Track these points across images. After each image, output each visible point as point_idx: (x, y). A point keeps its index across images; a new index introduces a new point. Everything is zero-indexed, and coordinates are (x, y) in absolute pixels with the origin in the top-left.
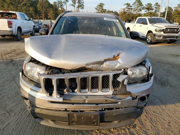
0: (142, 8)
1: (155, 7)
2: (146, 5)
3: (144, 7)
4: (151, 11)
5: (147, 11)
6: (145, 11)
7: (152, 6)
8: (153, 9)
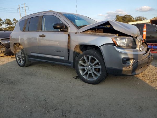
0: (2, 23)
1: (15, 23)
2: (5, 20)
3: (3, 22)
4: (11, 25)
5: (7, 26)
6: (6, 26)
7: (11, 21)
8: (13, 24)
